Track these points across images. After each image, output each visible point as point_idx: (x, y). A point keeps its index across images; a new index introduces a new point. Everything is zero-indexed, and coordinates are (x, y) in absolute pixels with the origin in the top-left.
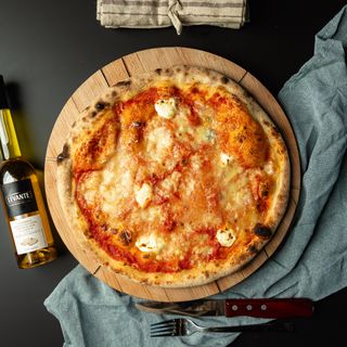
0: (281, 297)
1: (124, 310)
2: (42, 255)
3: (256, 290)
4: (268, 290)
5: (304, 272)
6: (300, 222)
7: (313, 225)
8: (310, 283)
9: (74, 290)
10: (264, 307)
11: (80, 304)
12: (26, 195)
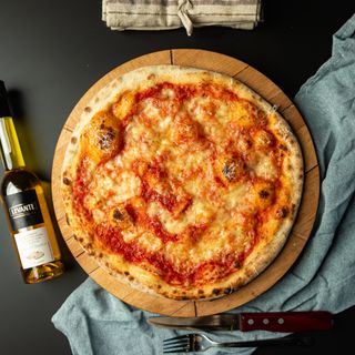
0: (299, 310)
1: (136, 326)
2: (49, 269)
3: (274, 304)
4: (285, 303)
5: (323, 284)
6: (318, 232)
7: (332, 235)
8: (330, 295)
9: (84, 305)
10: (281, 321)
11: (88, 319)
12: (31, 206)
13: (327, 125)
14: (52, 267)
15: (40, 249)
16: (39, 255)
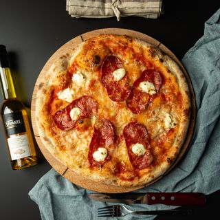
0: (184, 192)
1: (81, 199)
2: (28, 161)
3: (168, 187)
5: (199, 175)
6: (196, 142)
7: (205, 144)
8: (203, 182)
9: (49, 185)
10: (172, 198)
11: (52, 194)
12: (19, 122)
13: (202, 77)
15: (23, 148)
16: (22, 152)
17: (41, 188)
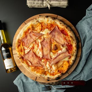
0: (77, 80)
1: (35, 84)
4: (73, 78)
5: (83, 73)
6: (82, 60)
7: (85, 61)
8: (84, 76)
9: (22, 78)
10: (72, 83)
11: (23, 82)
13: (84, 33)
14: (13, 69)
16: (10, 66)
17: (18, 80)
